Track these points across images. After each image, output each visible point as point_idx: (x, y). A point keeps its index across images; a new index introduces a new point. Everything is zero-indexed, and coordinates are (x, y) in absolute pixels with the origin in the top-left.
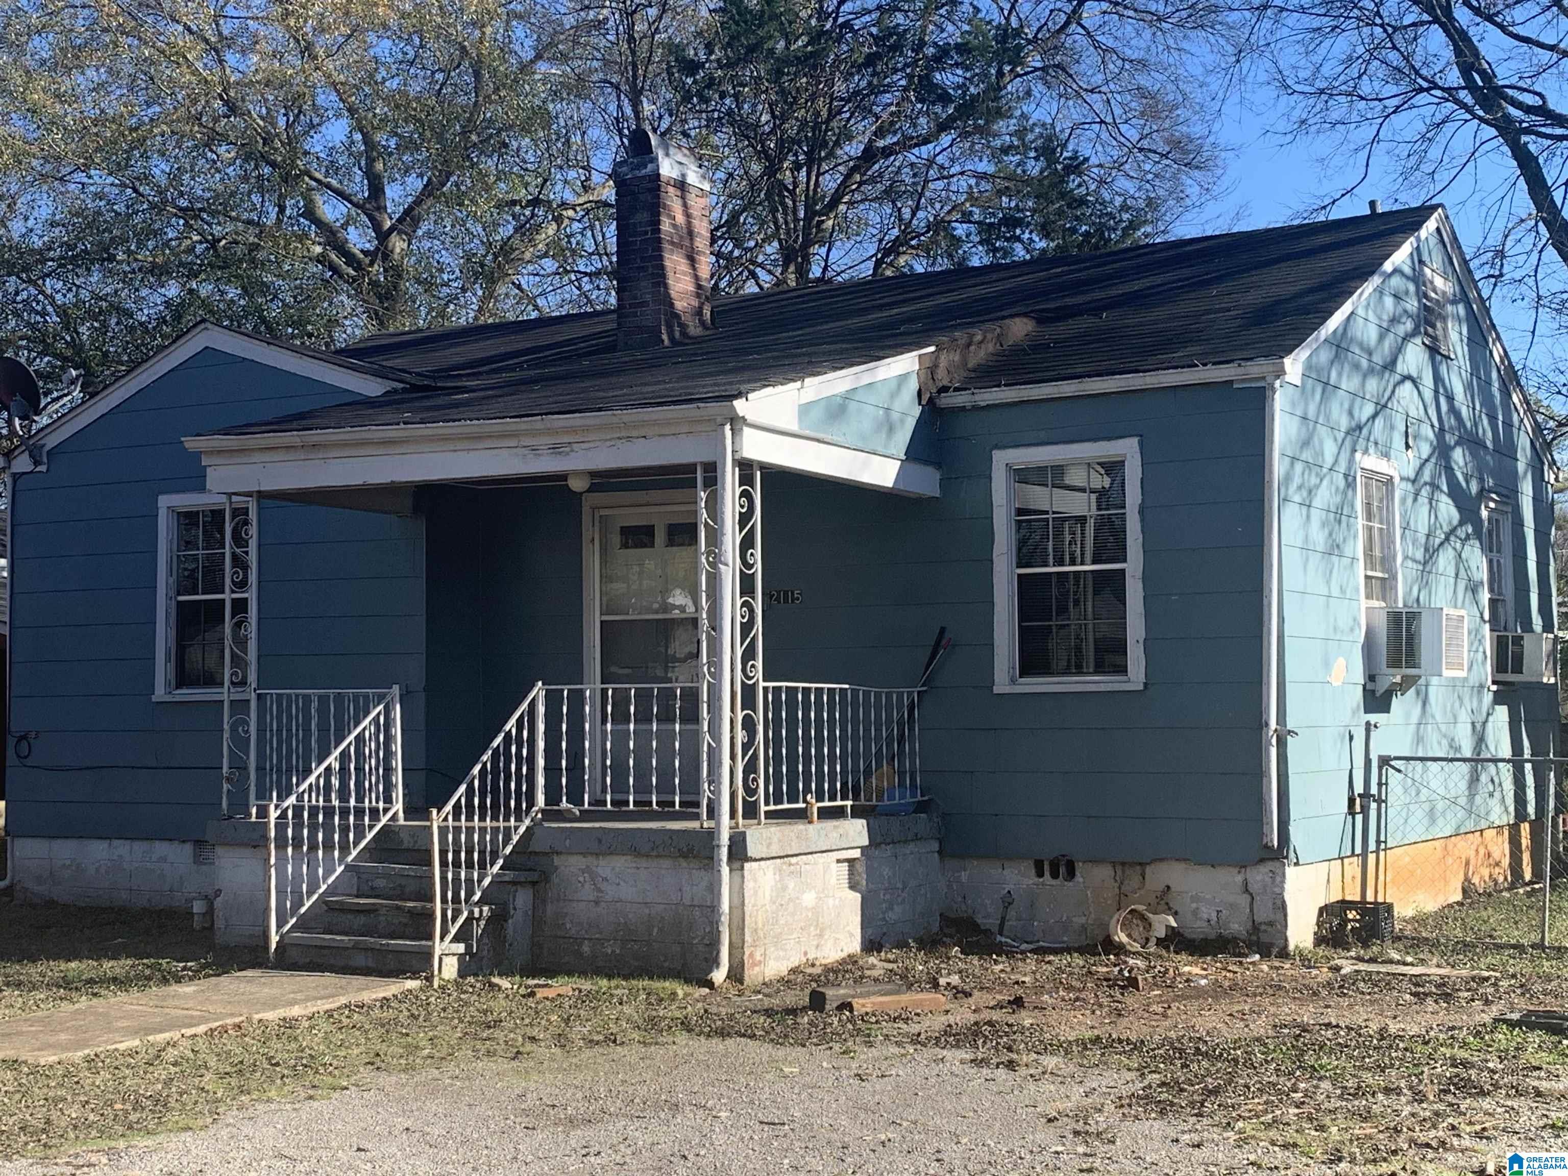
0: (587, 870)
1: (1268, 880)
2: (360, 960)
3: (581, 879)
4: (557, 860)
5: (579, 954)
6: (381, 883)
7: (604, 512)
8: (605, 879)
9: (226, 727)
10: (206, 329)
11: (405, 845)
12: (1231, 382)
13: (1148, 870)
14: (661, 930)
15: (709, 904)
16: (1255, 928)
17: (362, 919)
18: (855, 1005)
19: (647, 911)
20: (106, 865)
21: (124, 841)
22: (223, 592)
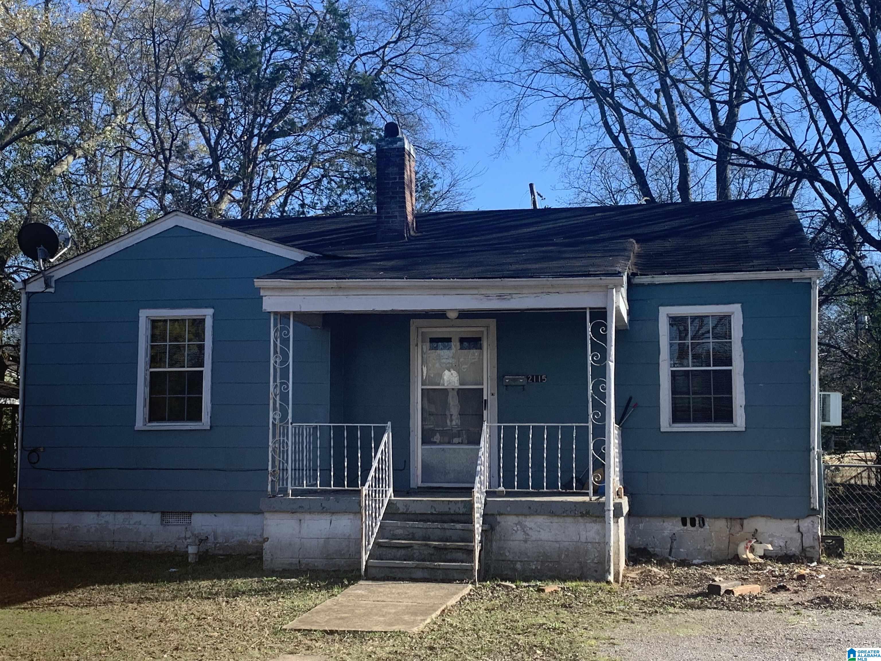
0: (519, 523)
1: (810, 525)
3: (515, 529)
4: (499, 518)
5: (515, 570)
6: (399, 532)
8: (531, 529)
9: (270, 444)
10: (177, 215)
11: (401, 511)
12: (792, 279)
13: (745, 521)
14: (567, 556)
15: (597, 541)
16: (803, 550)
17: (403, 552)
18: (735, 592)
19: (558, 546)
20: (95, 527)
21: (109, 513)
22: (184, 367)
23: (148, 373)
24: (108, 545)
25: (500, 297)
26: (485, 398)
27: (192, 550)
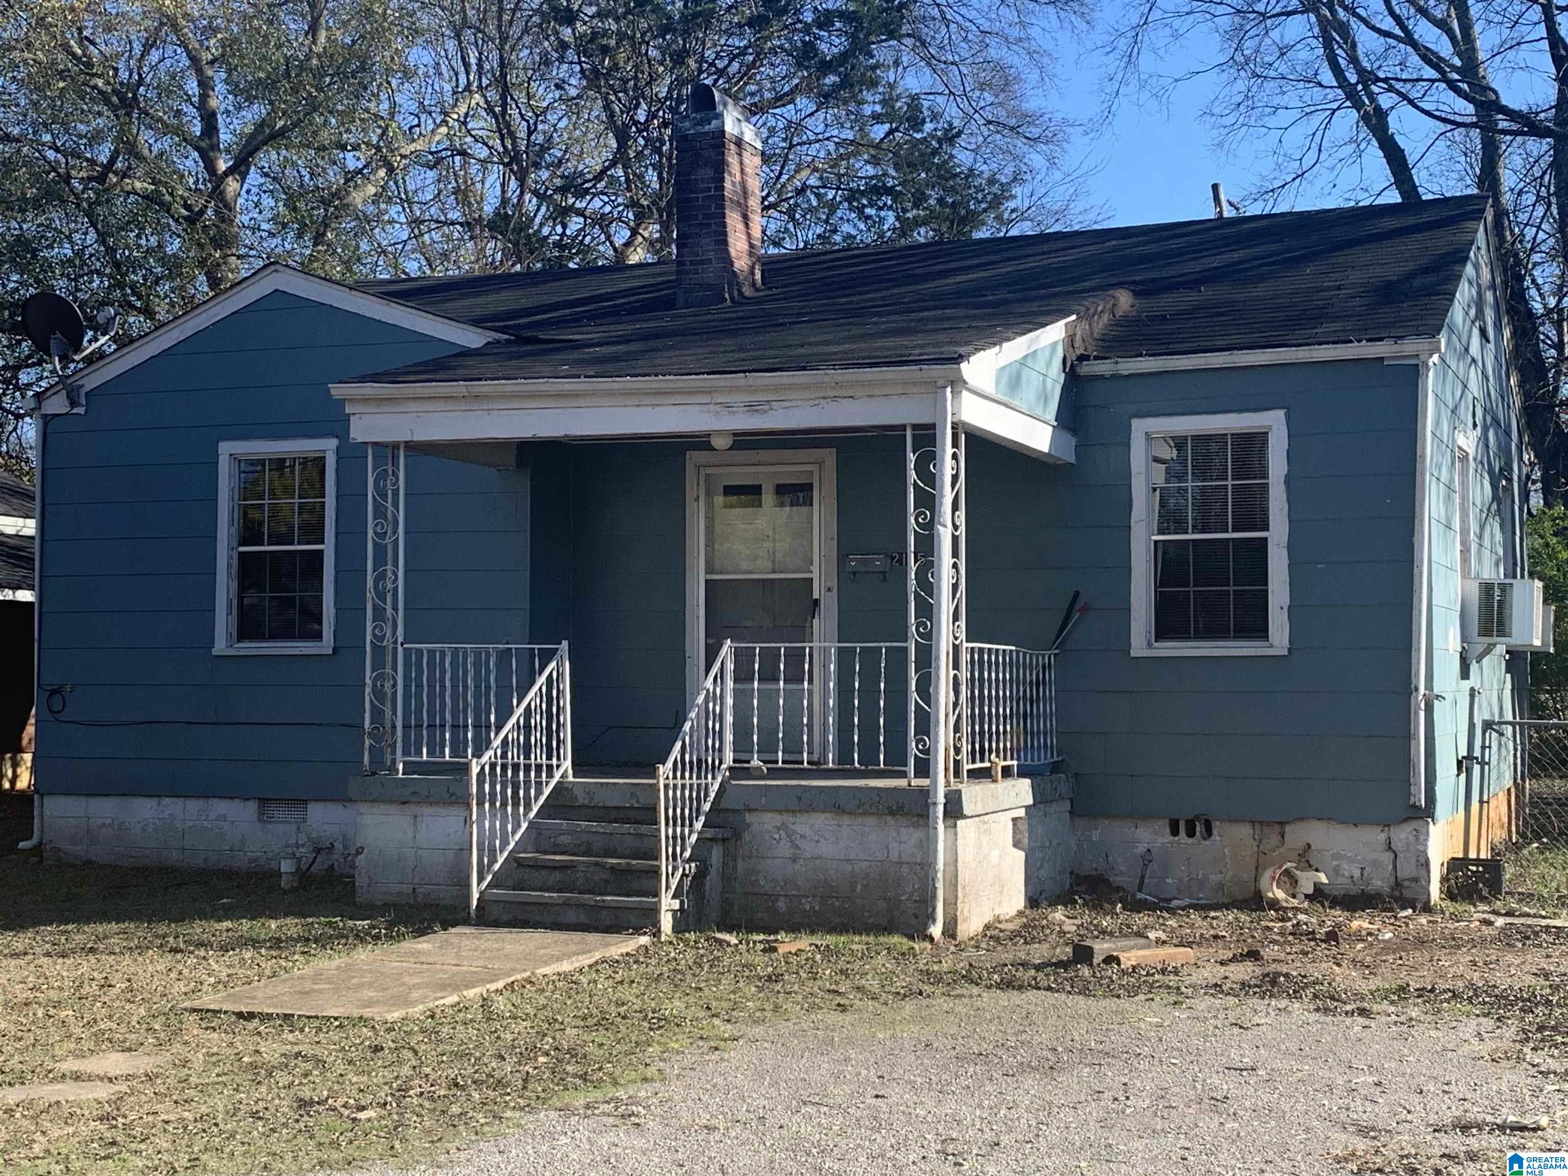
0: (784, 827)
1: (1411, 838)
2: (571, 916)
3: (776, 836)
4: (749, 817)
5: (774, 910)
6: (565, 839)
7: (709, 471)
8: (803, 836)
9: (368, 681)
10: (276, 271)
11: (581, 801)
12: (1382, 358)
13: (1288, 829)
14: (865, 886)
15: (918, 860)
16: (1398, 884)
17: (558, 876)
18: (1122, 959)
19: (849, 868)
20: (154, 823)
21: (175, 799)
22: (292, 543)
23: (235, 556)
24: (175, 855)
25: (751, 407)
26: (816, 595)
27: (286, 866)
